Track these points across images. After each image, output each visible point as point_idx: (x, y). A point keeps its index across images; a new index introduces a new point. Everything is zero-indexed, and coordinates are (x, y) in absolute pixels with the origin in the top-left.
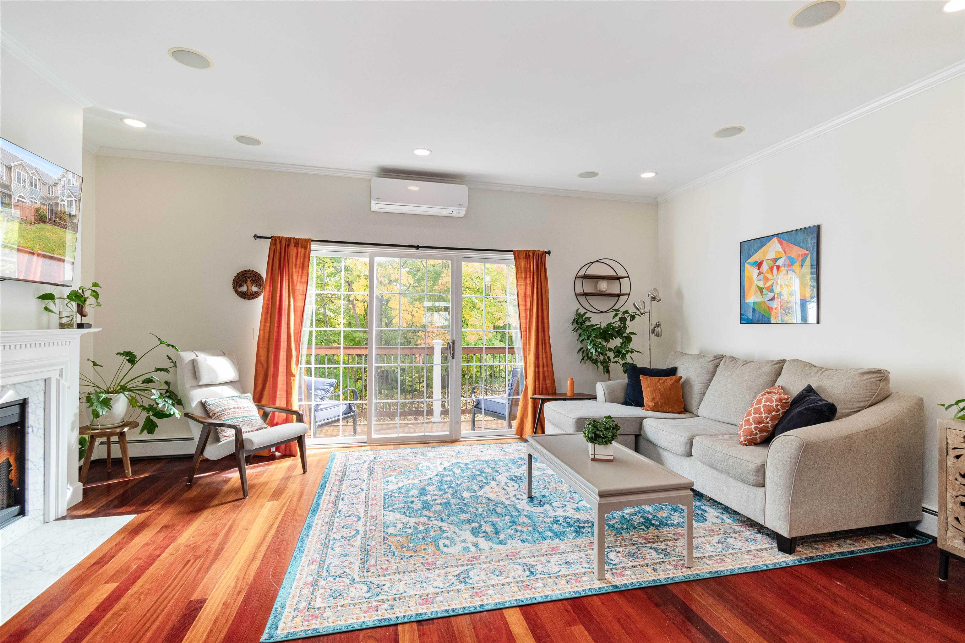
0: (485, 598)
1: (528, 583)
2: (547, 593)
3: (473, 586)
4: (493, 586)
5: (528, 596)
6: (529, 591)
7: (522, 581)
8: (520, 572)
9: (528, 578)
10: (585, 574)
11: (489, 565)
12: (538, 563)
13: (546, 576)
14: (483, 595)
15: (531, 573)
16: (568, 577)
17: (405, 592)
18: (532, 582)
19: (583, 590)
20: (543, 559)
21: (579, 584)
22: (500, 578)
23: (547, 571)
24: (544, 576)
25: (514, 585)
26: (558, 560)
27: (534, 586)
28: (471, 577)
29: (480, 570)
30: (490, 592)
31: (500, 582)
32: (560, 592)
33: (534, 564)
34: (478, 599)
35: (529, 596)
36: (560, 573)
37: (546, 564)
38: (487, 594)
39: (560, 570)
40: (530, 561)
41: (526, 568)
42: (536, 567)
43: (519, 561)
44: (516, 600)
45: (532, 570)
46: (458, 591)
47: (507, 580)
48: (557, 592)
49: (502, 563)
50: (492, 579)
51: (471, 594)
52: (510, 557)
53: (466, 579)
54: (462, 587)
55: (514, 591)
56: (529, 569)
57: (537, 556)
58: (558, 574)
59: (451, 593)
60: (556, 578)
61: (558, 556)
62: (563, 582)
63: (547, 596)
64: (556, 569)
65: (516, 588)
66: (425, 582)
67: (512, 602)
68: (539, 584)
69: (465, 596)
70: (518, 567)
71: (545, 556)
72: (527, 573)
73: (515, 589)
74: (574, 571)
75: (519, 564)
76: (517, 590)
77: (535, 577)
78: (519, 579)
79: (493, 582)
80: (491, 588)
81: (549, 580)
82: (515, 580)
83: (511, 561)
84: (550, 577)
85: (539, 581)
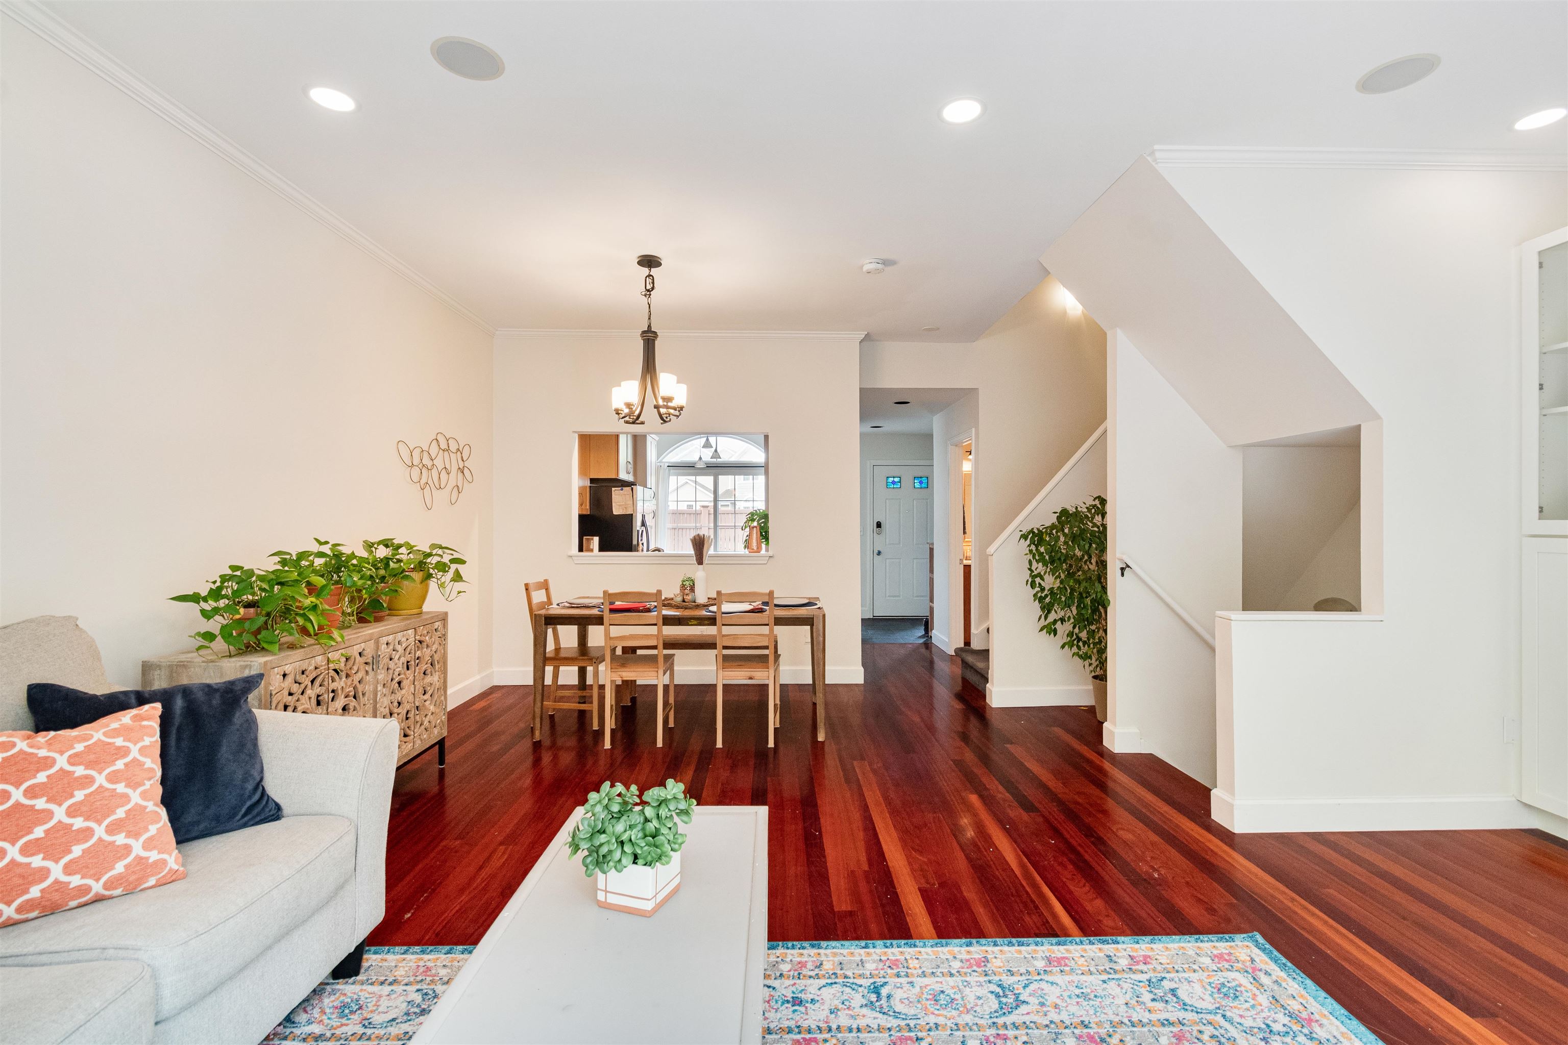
0: (965, 956)
1: (889, 971)
2: (862, 951)
3: (987, 978)
4: (951, 975)
5: (895, 950)
6: (891, 957)
7: (898, 976)
8: (899, 994)
9: (885, 980)
10: (781, 975)
11: (960, 1021)
12: (857, 1010)
13: (851, 981)
14: (968, 960)
15: (876, 990)
16: (813, 973)
17: (1104, 982)
18: (882, 972)
19: (804, 948)
20: (843, 1020)
21: (804, 959)
22: (938, 988)
23: (848, 990)
24: (855, 981)
25: (915, 972)
26: (810, 1011)
27: (881, 965)
28: (993, 997)
29: (977, 1009)
30: (956, 965)
31: (939, 979)
32: (842, 951)
33: (865, 1011)
34: (977, 956)
35: (893, 950)
36: (823, 982)
37: (840, 1006)
38: (961, 961)
39: (819, 989)
40: (871, 1018)
41: (883, 1002)
42: (864, 1002)
43: (893, 1023)
44: (915, 946)
45: (873, 997)
46: (1011, 973)
47: (926, 981)
48: (845, 952)
49: (932, 1020)
50: (953, 988)
51: (989, 965)
52: (912, 1034)
53: (1001, 994)
54: (1008, 980)
55: (917, 961)
56: (879, 998)
57: (850, 1030)
58: (829, 981)
59: (1023, 970)
60: (835, 974)
61: (805, 1024)
62: (827, 966)
63: (866, 947)
64: (827, 993)
65: (911, 966)
66: (1078, 996)
67: (922, 944)
68: (870, 966)
69: (998, 963)
70: (899, 1007)
71: (834, 1027)
72: (884, 992)
73: (913, 963)
74: (795, 984)
75: (897, 1015)
76: (910, 961)
77: (872, 980)
78: (903, 980)
79: (951, 981)
80: (954, 972)
81: (849, 973)
82: (909, 980)
83: (912, 1023)
84: (846, 977)
85: (868, 973)
